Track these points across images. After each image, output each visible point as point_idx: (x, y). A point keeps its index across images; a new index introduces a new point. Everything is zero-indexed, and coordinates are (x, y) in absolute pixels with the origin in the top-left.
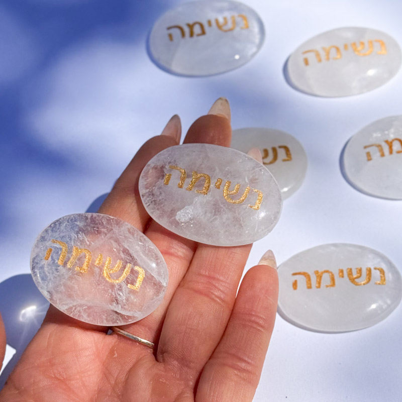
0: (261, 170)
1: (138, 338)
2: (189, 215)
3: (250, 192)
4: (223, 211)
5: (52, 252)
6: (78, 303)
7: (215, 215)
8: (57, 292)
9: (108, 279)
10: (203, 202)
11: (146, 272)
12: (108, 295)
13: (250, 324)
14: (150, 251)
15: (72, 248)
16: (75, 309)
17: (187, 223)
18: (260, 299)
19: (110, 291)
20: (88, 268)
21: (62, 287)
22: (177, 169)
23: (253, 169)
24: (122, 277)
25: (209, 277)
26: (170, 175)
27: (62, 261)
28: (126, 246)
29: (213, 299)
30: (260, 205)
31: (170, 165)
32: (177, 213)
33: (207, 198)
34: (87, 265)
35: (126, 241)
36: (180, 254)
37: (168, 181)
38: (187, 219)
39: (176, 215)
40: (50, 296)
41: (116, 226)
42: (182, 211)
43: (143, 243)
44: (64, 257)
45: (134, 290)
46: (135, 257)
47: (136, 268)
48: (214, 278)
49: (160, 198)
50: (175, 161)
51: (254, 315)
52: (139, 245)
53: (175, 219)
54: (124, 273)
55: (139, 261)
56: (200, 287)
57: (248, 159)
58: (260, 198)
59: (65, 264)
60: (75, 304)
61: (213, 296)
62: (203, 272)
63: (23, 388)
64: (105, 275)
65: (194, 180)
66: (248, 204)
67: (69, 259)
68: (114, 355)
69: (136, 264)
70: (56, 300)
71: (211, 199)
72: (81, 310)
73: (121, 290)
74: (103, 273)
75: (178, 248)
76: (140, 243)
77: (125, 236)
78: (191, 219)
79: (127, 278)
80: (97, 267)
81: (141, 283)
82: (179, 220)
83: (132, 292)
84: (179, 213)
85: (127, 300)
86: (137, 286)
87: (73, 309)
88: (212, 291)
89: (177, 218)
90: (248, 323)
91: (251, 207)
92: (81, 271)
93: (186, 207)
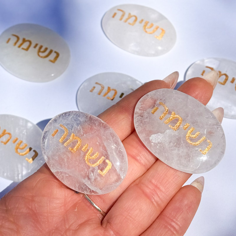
0: (218, 128)
1: (94, 203)
2: (159, 140)
3: (205, 141)
4: (182, 145)
5: (58, 132)
6: (64, 171)
7: (176, 146)
8: (53, 159)
9: (87, 162)
10: (171, 135)
11: (113, 165)
12: (84, 172)
13: (170, 227)
14: (120, 152)
15: (71, 134)
16: (61, 174)
17: (156, 145)
18: (183, 212)
19: (86, 170)
20: (77, 150)
21: (57, 158)
22: (163, 106)
23: (213, 125)
24: (96, 163)
25: (156, 186)
26: (157, 108)
27: (62, 140)
28: (105, 144)
29: (152, 202)
30: (207, 152)
31: (160, 101)
32: (152, 135)
33: (175, 133)
34: (77, 148)
35: (106, 141)
36: (142, 162)
37: (154, 111)
38: (156, 142)
39: (150, 136)
40: (48, 160)
41: (103, 128)
42: (155, 135)
43: (117, 145)
44: (64, 138)
45: (101, 175)
46: (109, 153)
47: (107, 161)
48: (159, 188)
49: (146, 120)
50: (165, 100)
51: (174, 222)
52: (114, 146)
53: (149, 139)
54: (98, 162)
55: (110, 157)
56: (148, 191)
57: (213, 117)
58: (209, 147)
59: (63, 143)
60: (61, 171)
61: (153, 200)
62: (153, 181)
63: (10, 208)
64: (86, 159)
65: (171, 118)
66: (200, 148)
67: (67, 140)
68: (75, 209)
69: (107, 158)
70: (51, 164)
71: (177, 134)
72: (64, 176)
73: (93, 172)
74: (85, 157)
75: (143, 158)
77: (106, 138)
78: (159, 143)
79: (99, 165)
80: (83, 151)
81: (107, 171)
82: (151, 140)
83: (100, 175)
84: (153, 136)
85: (95, 180)
86: (104, 172)
87: (60, 174)
88: (154, 197)
89: (151, 138)
90: (168, 226)
91: (201, 151)
92: (72, 151)
93: (159, 134)
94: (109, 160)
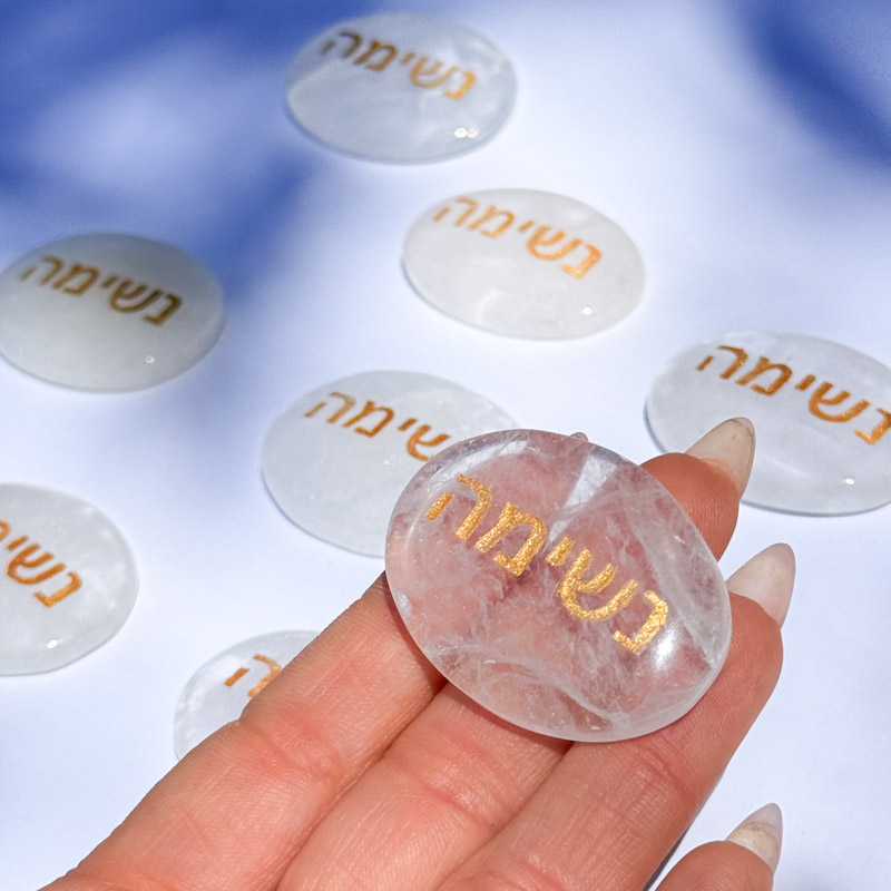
5: (451, 502)
6: (476, 647)
9: (568, 605)
11: (672, 613)
15: (502, 504)
16: (465, 661)
20: (527, 564)
24: (606, 608)
27: (467, 532)
28: (639, 536)
35: (642, 524)
41: (628, 480)
43: (686, 540)
44: (474, 524)
46: (655, 568)
47: (652, 597)
52: (673, 541)
54: (614, 602)
55: (661, 581)
59: (472, 540)
60: (467, 648)
64: (564, 592)
69: (651, 585)
74: (560, 587)
76: (677, 537)
79: (618, 614)
80: (550, 565)
81: (651, 636)
86: (637, 641)
87: (460, 660)
92: (506, 568)
94: (658, 593)
